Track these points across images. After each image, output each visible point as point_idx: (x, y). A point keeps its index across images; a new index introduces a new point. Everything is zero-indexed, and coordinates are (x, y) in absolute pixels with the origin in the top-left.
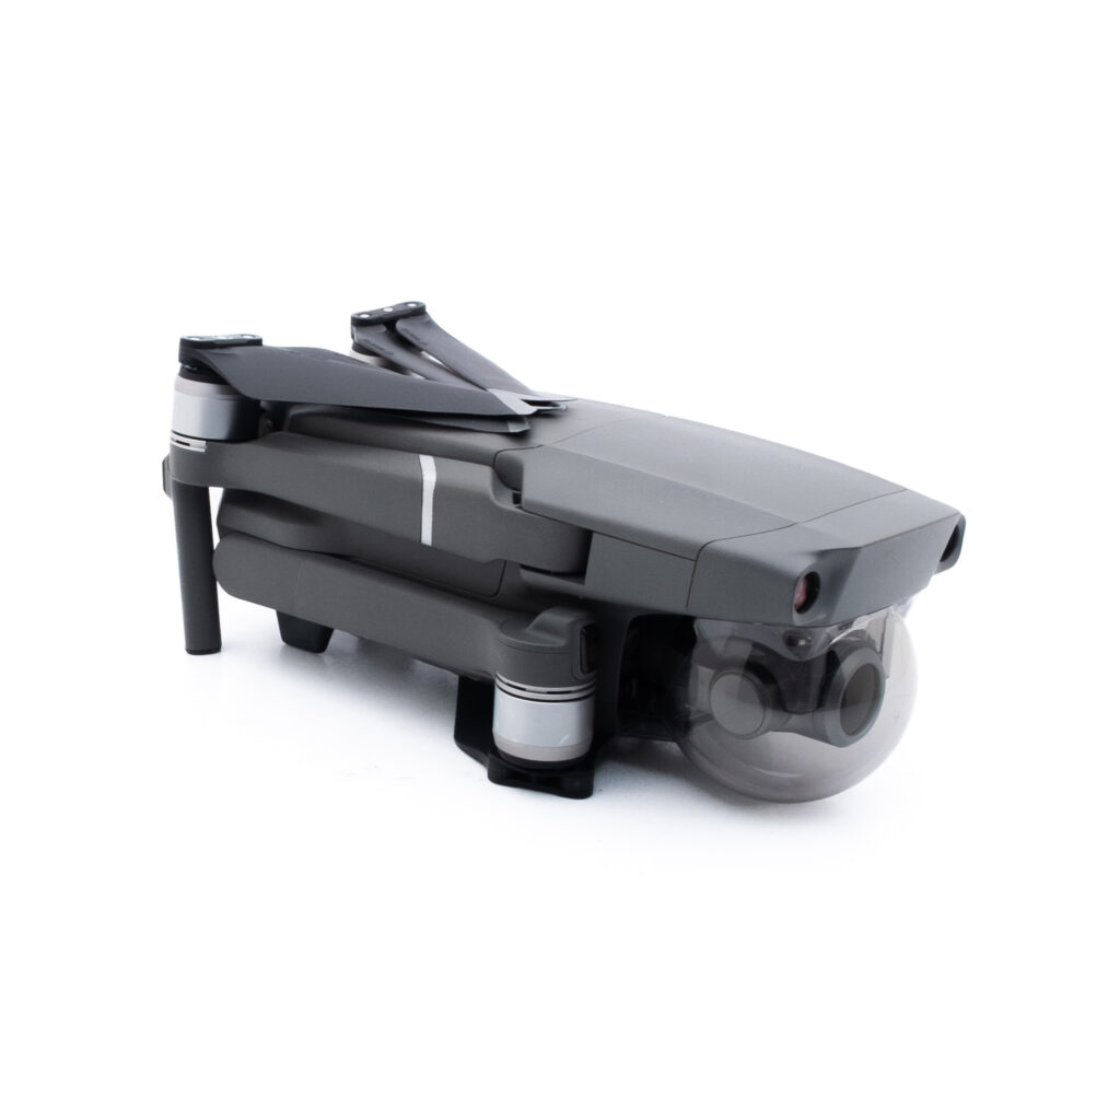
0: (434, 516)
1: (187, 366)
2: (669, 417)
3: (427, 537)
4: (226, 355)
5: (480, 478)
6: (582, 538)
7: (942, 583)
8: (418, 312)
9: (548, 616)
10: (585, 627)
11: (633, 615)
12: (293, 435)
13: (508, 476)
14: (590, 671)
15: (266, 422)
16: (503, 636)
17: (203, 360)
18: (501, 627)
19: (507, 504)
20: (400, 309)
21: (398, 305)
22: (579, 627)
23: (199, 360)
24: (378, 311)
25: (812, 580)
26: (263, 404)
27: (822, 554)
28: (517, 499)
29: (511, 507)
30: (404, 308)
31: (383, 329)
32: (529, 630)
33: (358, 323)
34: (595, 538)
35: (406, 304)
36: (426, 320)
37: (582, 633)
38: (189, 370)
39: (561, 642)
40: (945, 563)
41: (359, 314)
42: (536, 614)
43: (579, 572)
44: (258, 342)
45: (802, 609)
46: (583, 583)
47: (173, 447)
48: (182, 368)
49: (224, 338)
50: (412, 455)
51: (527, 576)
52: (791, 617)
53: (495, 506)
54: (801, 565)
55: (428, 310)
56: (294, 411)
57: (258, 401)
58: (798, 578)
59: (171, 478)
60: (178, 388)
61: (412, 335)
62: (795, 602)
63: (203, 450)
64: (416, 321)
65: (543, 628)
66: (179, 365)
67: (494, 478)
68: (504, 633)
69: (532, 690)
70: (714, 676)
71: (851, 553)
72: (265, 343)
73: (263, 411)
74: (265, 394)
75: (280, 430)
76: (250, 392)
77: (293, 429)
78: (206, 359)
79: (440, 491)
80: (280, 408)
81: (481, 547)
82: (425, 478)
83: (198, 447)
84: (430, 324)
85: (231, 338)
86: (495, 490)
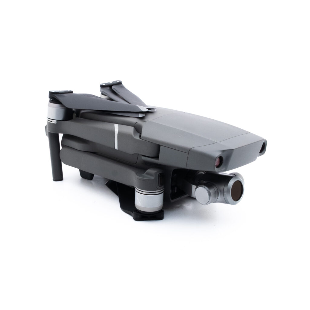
0: (118, 141)
1: (51, 99)
2: (186, 113)
3: (116, 147)
4: (62, 96)
5: (130, 130)
6: (157, 147)
7: (260, 159)
8: (119, 84)
9: (149, 171)
10: (160, 174)
11: (173, 169)
12: (81, 118)
13: (138, 129)
14: (161, 186)
15: (75, 115)
16: (137, 176)
17: (55, 98)
18: (137, 174)
19: (137, 137)
20: (114, 83)
21: (114, 81)
22: (158, 174)
23: (55, 97)
24: (108, 83)
25: (221, 158)
26: (73, 110)
27: (223, 151)
28: (140, 136)
29: (139, 138)
30: (115, 82)
31: (109, 88)
32: (144, 174)
33: (102, 86)
34: (161, 147)
35: (116, 81)
36: (121, 85)
37: (159, 175)
38: (52, 100)
39: (153, 178)
40: (261, 153)
41: (102, 84)
42: (146, 169)
43: (157, 157)
44: (72, 92)
45: (218, 167)
46: (158, 160)
47: (48, 122)
48: (50, 100)
49: (62, 91)
50: (112, 124)
51: (143, 158)
52: (215, 169)
53: (134, 138)
54: (217, 154)
55: (122, 83)
56: (82, 112)
57: (72, 109)
58: (216, 158)
59: (48, 131)
60: (49, 106)
61: (116, 90)
62: (216, 164)
63: (56, 123)
64: (118, 86)
65: (148, 174)
66: (49, 99)
67: (134, 130)
68: (138, 175)
69: (145, 192)
70: (196, 187)
71: (232, 150)
72: (74, 92)
73: (73, 112)
74: (74, 107)
75: (78, 117)
76: (68, 106)
77: (82, 117)
78: (56, 97)
79: (120, 134)
80: (78, 111)
81: (130, 150)
82: (115, 130)
83: (54, 122)
84: (123, 87)
85: (64, 91)
86: (134, 134)
